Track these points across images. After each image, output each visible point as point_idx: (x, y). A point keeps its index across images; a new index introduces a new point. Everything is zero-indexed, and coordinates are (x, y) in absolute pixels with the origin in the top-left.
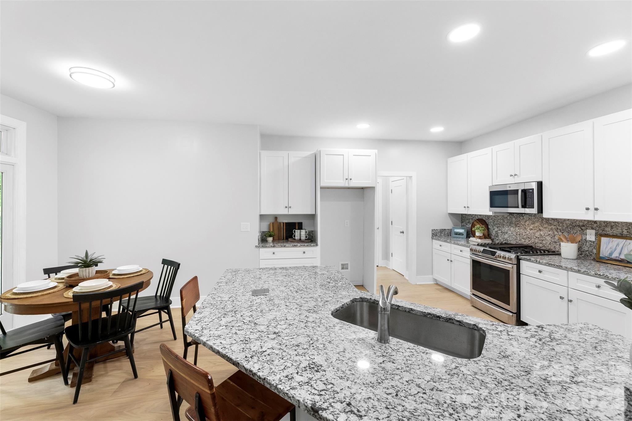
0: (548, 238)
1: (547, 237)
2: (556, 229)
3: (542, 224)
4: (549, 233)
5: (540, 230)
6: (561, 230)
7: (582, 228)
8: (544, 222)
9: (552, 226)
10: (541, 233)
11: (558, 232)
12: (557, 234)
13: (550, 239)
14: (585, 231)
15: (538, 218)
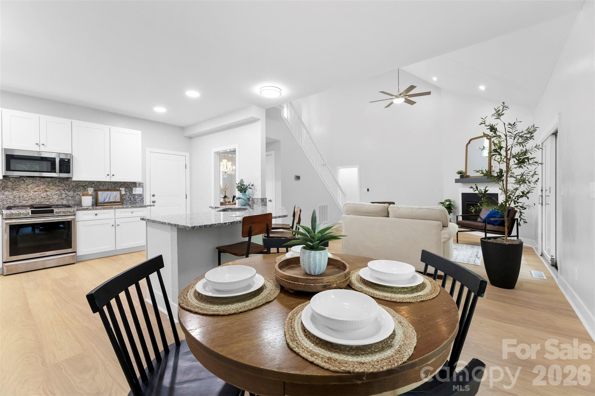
0: (56, 197)
1: (54, 197)
2: (63, 189)
3: (49, 186)
4: (56, 193)
5: (46, 191)
6: (68, 189)
7: (85, 187)
8: (51, 185)
9: (59, 188)
10: (48, 193)
11: (65, 191)
12: (64, 193)
13: (58, 197)
14: (87, 189)
15: (44, 182)
